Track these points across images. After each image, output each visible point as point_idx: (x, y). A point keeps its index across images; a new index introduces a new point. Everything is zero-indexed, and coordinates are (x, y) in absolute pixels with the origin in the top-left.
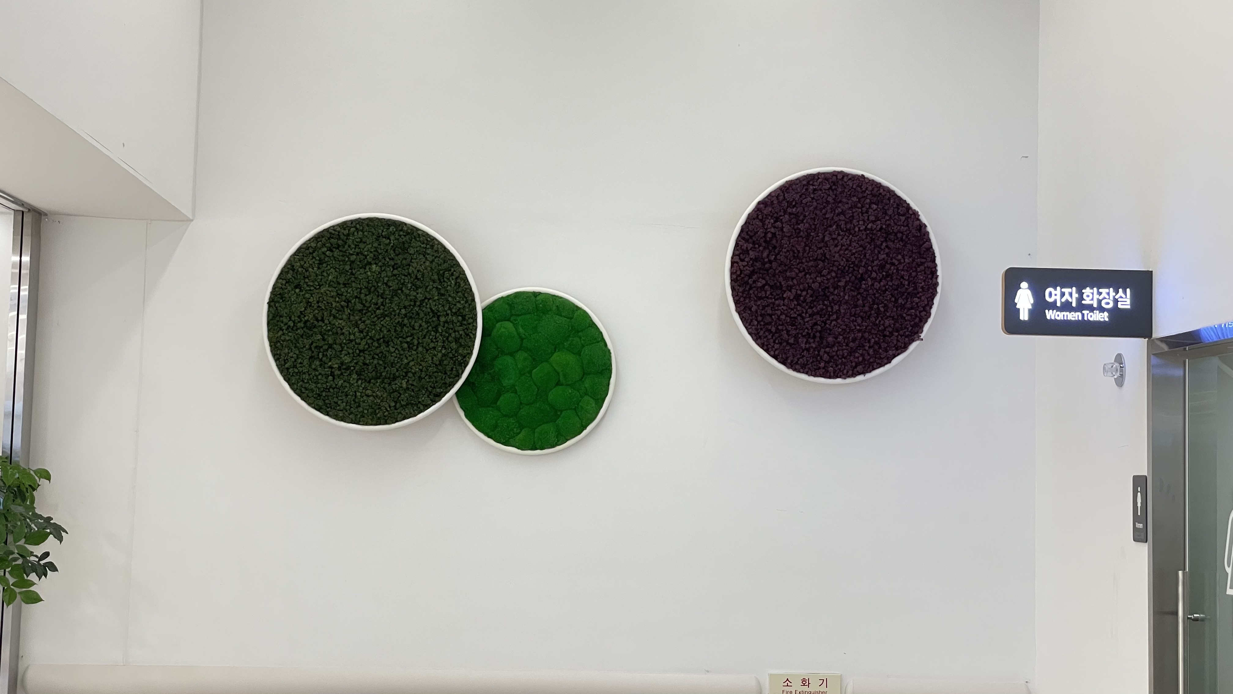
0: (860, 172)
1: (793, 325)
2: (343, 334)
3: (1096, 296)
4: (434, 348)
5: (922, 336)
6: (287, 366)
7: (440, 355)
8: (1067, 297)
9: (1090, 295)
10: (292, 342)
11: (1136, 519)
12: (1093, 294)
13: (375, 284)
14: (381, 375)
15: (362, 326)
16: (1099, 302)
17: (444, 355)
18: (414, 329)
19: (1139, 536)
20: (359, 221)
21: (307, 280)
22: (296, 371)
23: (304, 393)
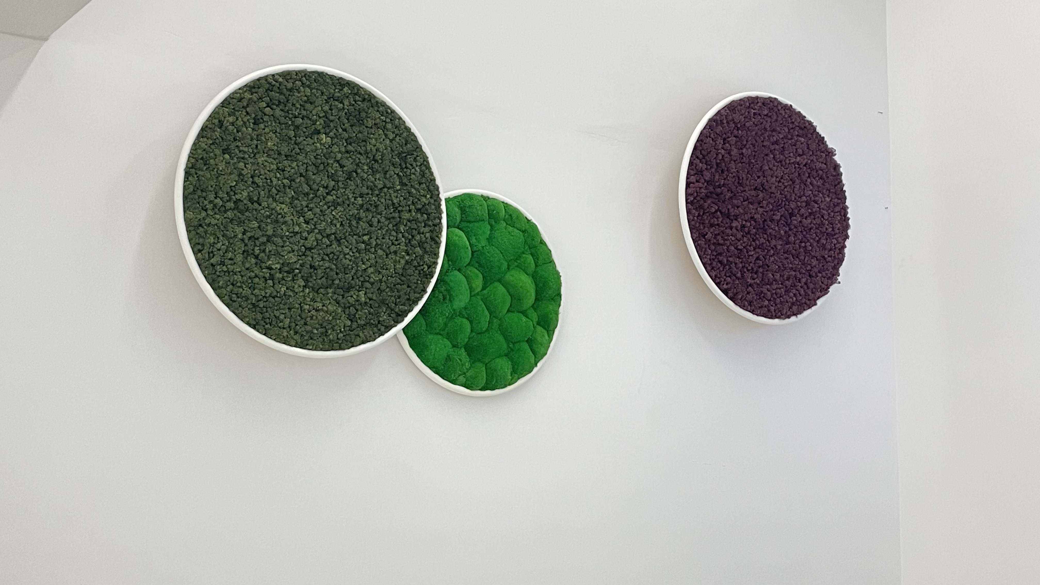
5: (839, 279)
13: (324, 160)
21: (239, 144)
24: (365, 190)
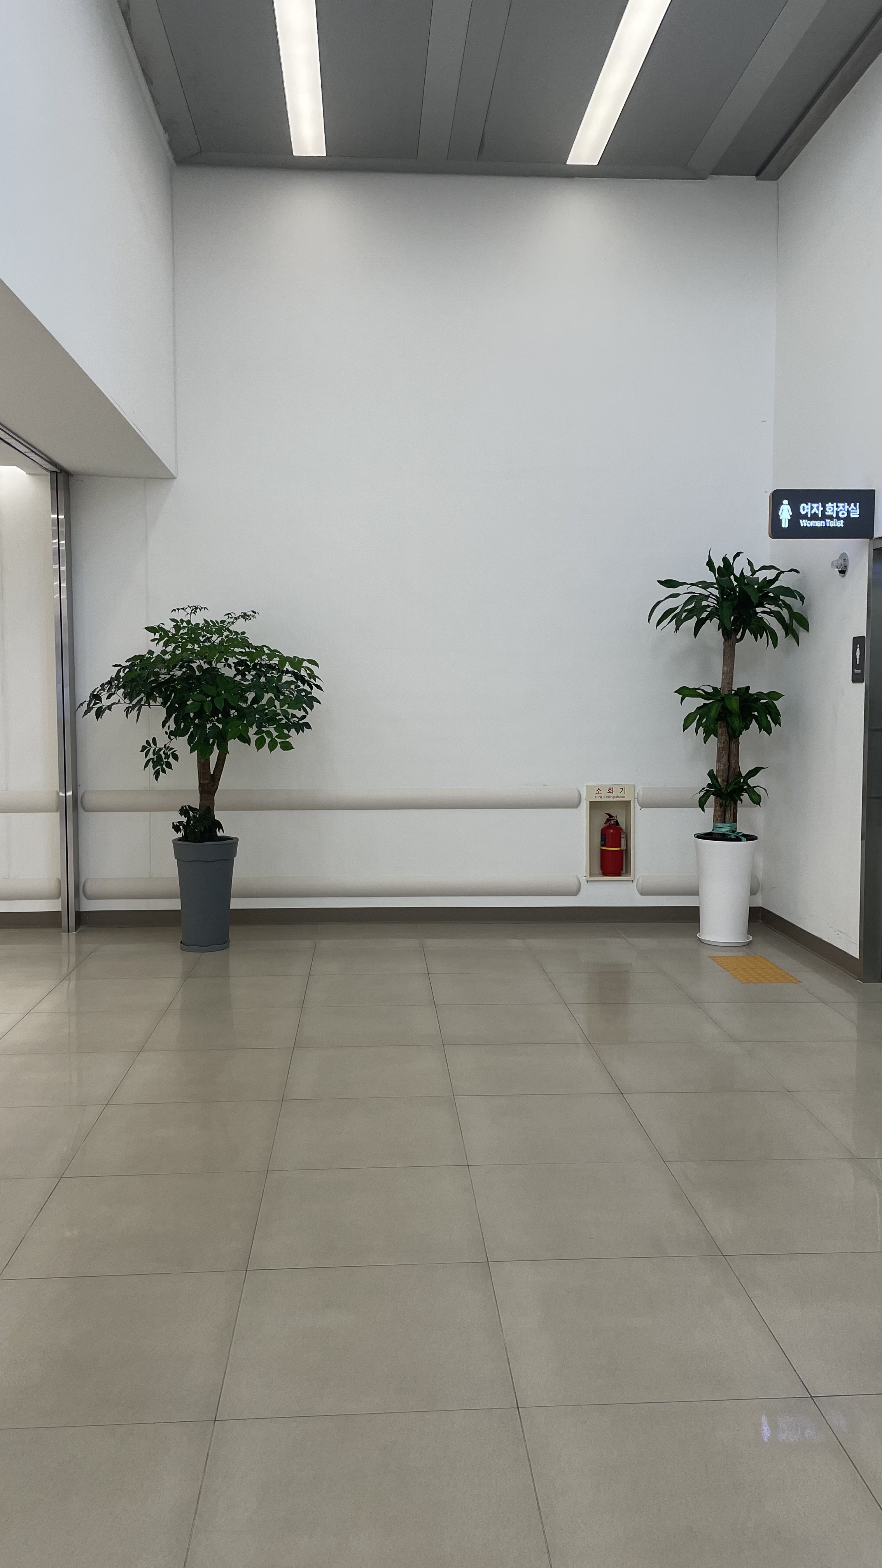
3: (835, 509)
8: (815, 510)
9: (831, 508)
11: (854, 666)
16: (837, 512)
19: (856, 678)
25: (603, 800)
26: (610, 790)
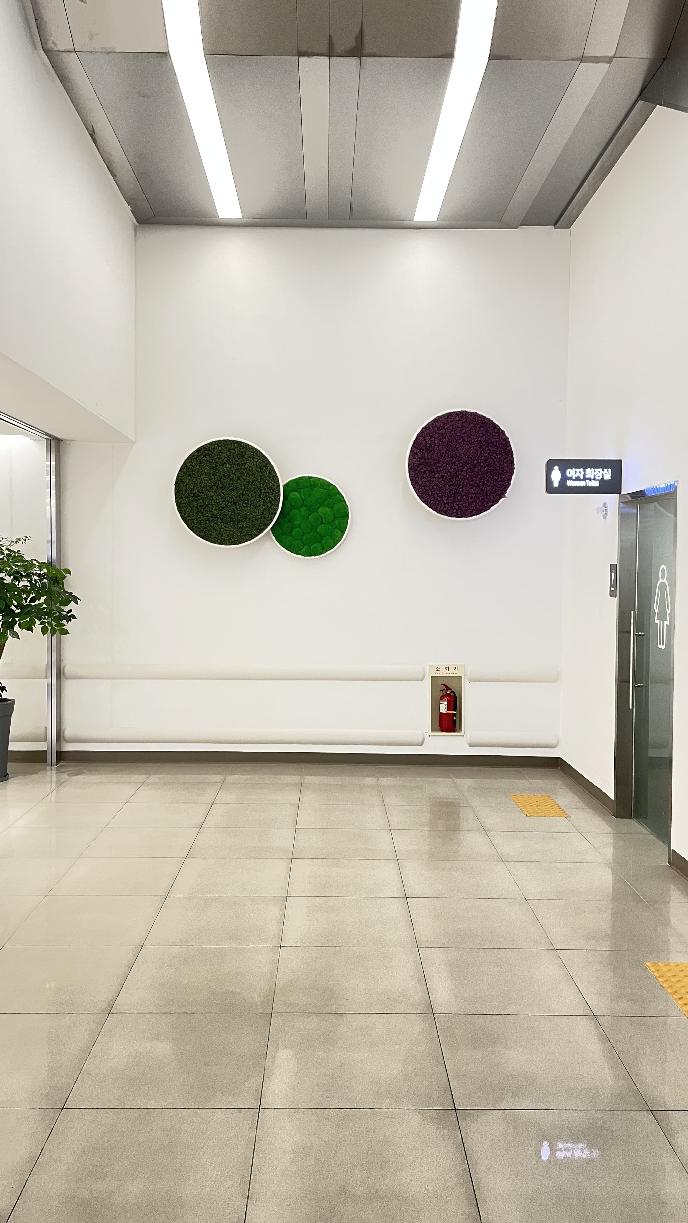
0: (474, 411)
1: (440, 491)
2: (213, 499)
3: (593, 473)
4: (259, 506)
5: (506, 495)
6: (185, 516)
7: (262, 509)
8: (578, 474)
9: (590, 472)
10: (187, 504)
11: (611, 586)
12: (591, 472)
13: (228, 474)
14: (233, 520)
15: (223, 495)
16: (594, 476)
17: (264, 509)
18: (249, 496)
19: (613, 594)
20: (219, 441)
21: (194, 472)
22: (190, 518)
23: (194, 530)
24: (245, 483)
25: (441, 675)
26: (447, 668)
